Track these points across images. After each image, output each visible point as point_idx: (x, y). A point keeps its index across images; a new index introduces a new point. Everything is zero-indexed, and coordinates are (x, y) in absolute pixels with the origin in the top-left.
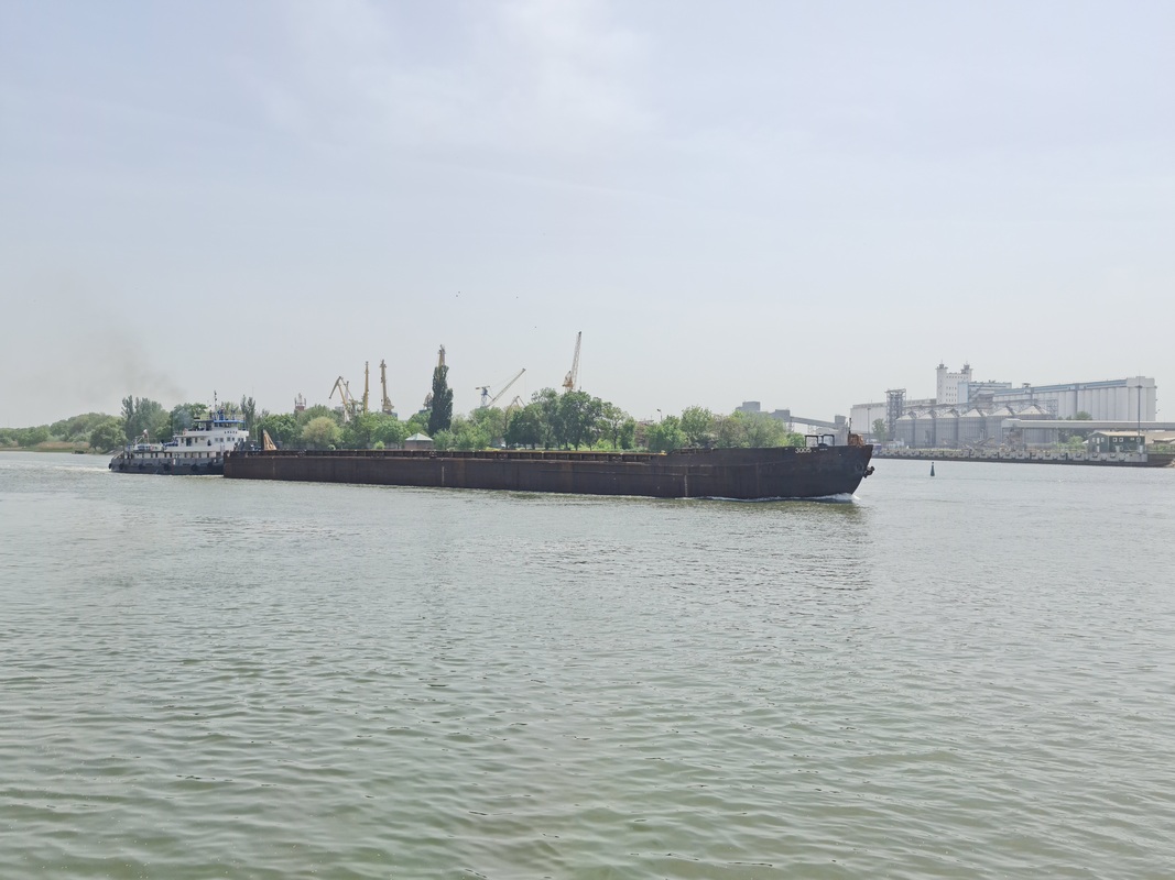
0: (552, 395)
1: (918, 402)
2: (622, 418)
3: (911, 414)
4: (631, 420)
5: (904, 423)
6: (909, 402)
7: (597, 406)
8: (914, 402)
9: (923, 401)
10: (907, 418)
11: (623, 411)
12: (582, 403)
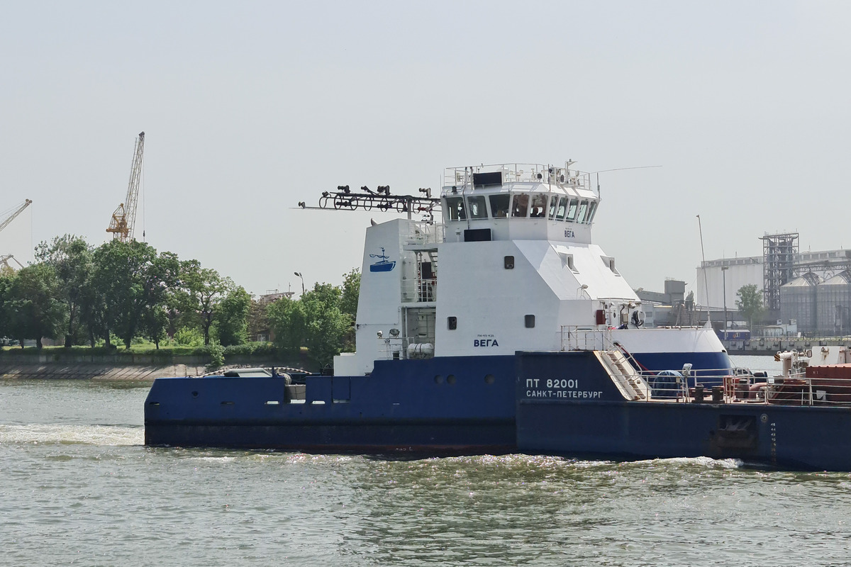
0: (78, 247)
1: (823, 255)
2: (221, 290)
3: (809, 276)
4: (240, 292)
5: (796, 292)
6: (807, 256)
7: (168, 267)
8: (815, 255)
9: (832, 254)
10: (801, 283)
11: (222, 275)
12: (137, 262)
